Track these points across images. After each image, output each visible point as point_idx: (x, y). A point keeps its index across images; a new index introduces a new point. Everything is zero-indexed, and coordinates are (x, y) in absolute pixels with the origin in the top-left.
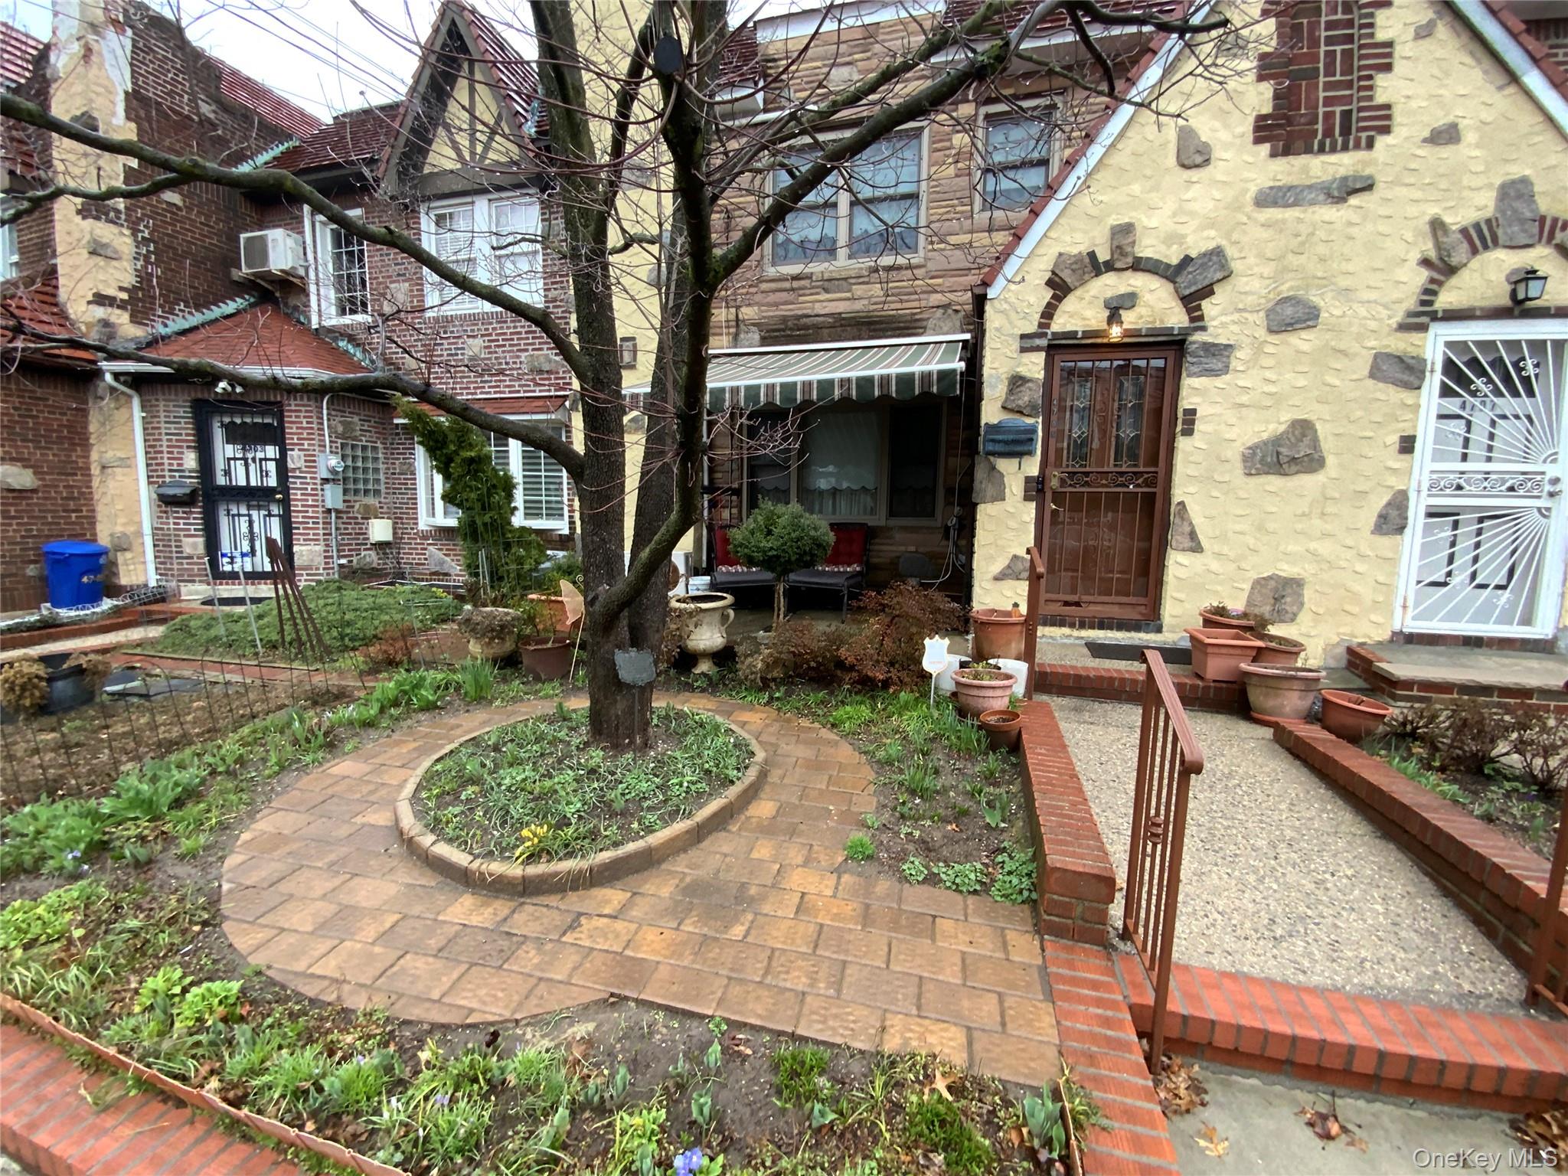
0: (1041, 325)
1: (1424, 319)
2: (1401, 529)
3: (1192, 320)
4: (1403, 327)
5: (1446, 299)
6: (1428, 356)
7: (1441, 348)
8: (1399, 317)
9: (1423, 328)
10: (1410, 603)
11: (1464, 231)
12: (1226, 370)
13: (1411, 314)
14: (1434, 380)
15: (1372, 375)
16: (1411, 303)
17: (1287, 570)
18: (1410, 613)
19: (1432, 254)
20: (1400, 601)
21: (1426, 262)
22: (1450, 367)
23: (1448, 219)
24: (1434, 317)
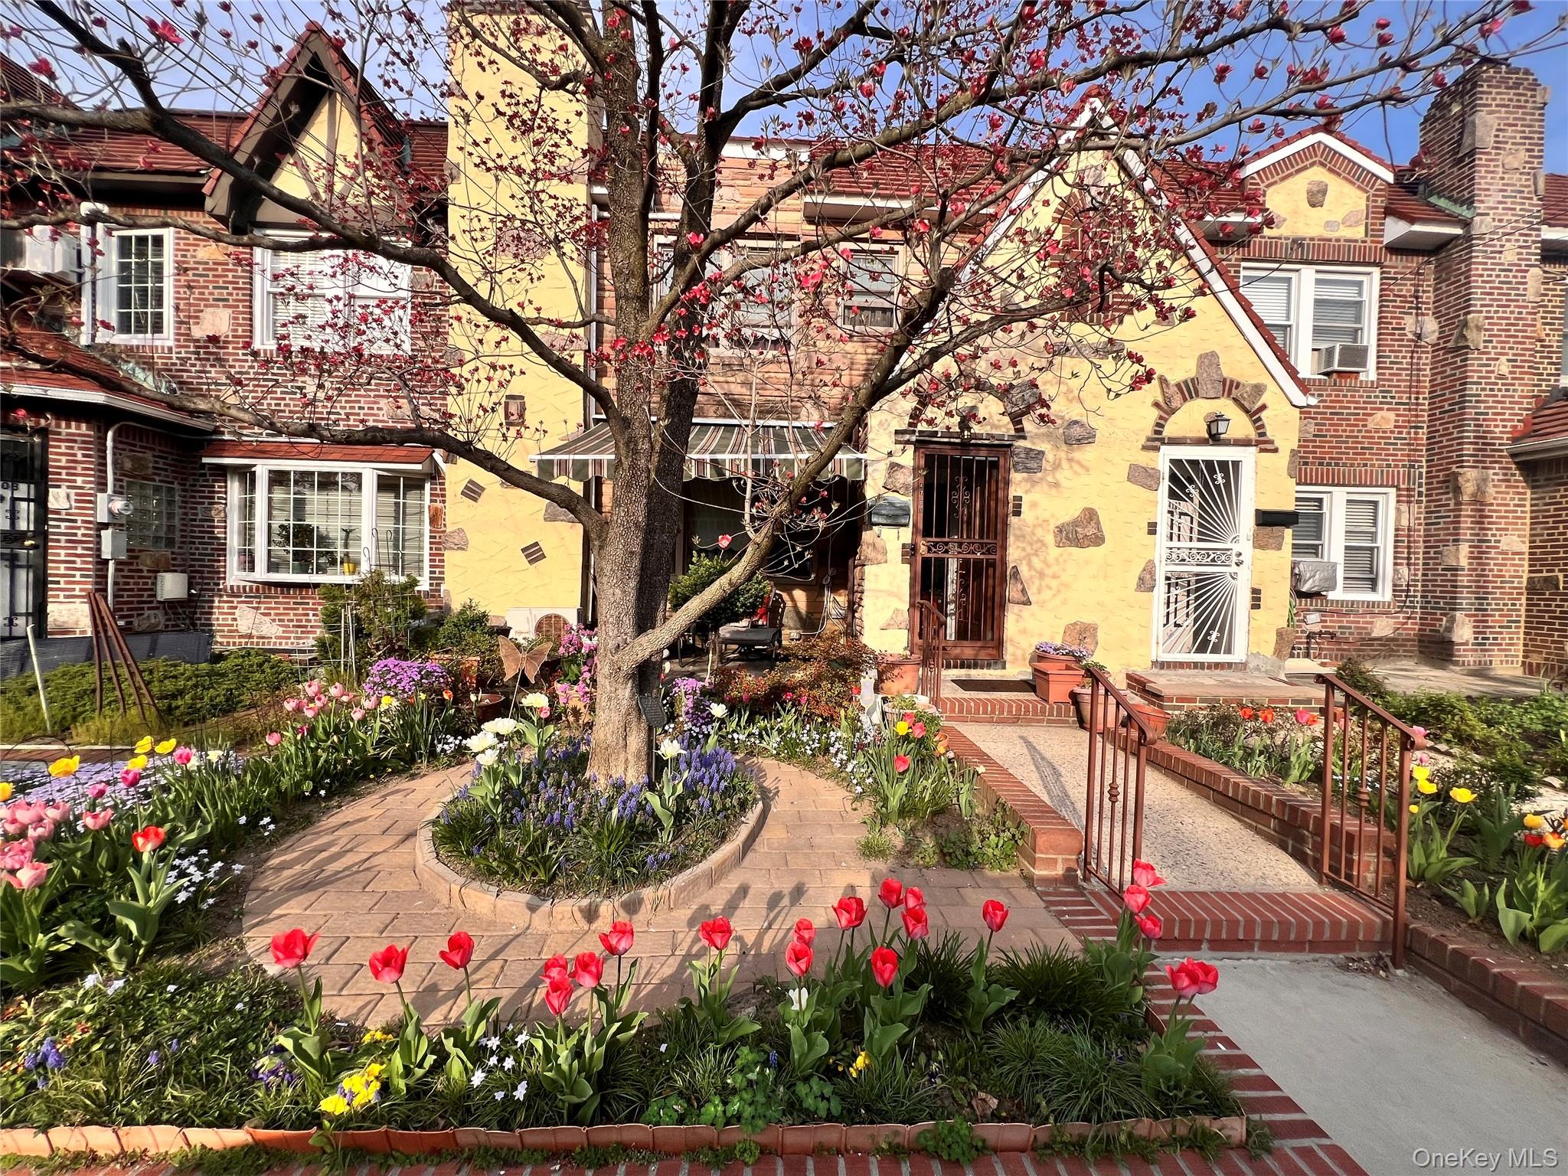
0: (910, 424)
1: (1157, 443)
2: (1151, 589)
3: (1017, 430)
4: (1144, 448)
5: (1169, 431)
6: (1160, 468)
7: (1168, 464)
8: (1143, 441)
9: (1157, 449)
10: (1161, 642)
11: (1178, 385)
12: (1040, 469)
13: (1149, 439)
14: (1165, 484)
15: (1129, 479)
16: (1149, 432)
17: (1087, 619)
18: (1161, 648)
19: (1160, 399)
20: (1154, 640)
21: (1156, 405)
22: (1173, 478)
23: (1169, 378)
24: (1163, 441)
